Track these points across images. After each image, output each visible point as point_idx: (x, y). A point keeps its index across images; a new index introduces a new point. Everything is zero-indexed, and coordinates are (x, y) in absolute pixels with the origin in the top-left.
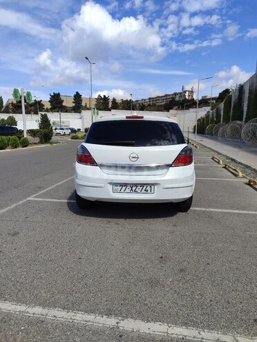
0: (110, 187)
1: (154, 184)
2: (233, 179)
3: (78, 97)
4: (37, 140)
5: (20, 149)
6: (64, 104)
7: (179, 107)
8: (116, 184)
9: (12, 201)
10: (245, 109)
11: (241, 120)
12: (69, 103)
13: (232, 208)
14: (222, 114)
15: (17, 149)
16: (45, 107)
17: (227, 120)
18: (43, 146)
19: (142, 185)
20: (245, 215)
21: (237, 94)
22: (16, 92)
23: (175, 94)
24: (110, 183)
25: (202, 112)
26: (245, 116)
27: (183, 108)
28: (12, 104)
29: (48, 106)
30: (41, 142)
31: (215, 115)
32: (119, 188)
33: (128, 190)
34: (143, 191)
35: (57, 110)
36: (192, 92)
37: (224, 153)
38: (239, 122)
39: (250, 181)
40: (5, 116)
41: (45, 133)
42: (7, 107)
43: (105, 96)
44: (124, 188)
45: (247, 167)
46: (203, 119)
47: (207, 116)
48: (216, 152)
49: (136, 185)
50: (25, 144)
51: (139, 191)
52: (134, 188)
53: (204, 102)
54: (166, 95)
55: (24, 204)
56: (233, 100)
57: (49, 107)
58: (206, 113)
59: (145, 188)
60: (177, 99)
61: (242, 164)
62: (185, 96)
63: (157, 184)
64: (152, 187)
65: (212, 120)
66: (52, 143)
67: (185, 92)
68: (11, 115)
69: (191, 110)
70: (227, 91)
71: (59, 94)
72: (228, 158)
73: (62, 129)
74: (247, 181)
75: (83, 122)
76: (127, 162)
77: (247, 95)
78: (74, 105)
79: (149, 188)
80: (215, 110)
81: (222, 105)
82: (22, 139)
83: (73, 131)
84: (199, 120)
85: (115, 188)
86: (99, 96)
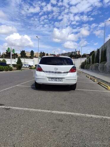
0: (48, 79)
1: (63, 78)
2: (93, 82)
3: (32, 52)
4: (16, 68)
5: (9, 71)
6: (26, 55)
7: (74, 58)
9: (11, 86)
10: (100, 58)
11: (99, 63)
12: (28, 55)
13: (91, 89)
14: (91, 60)
15: (8, 71)
16: (18, 56)
17: (93, 63)
18: (18, 71)
20: (95, 91)
21: (97, 52)
22: (9, 49)
23: (73, 52)
24: (48, 78)
25: (83, 60)
26: (100, 61)
27: (75, 58)
28: (4, 54)
29: (20, 55)
30: (17, 69)
31: (88, 61)
33: (54, 80)
34: (59, 81)
35: (23, 57)
36: (79, 52)
37: (91, 74)
38: (97, 63)
39: (99, 83)
40: (1, 59)
41: (19, 66)
42: (2, 55)
43: (43, 52)
44: (52, 79)
45: (99, 79)
46: (84, 62)
47: (85, 61)
48: (88, 74)
49: (57, 78)
50: (11, 69)
52: (56, 80)
53: (84, 56)
54: (69, 53)
55: (15, 87)
56: (95, 55)
57: (20, 56)
58: (85, 60)
59: (60, 79)
60: (73, 54)
61: (97, 78)
62: (76, 53)
65: (87, 63)
66: (21, 70)
67: (76, 52)
68: (4, 59)
69: (79, 59)
70: (93, 52)
71: (24, 51)
72: (92, 76)
73: (25, 65)
74: (98, 83)
75: (34, 63)
77: (100, 53)
78: (30, 55)
80: (88, 59)
81: (91, 57)
82: (10, 67)
83: (30, 66)
84: (82, 63)
86: (41, 52)
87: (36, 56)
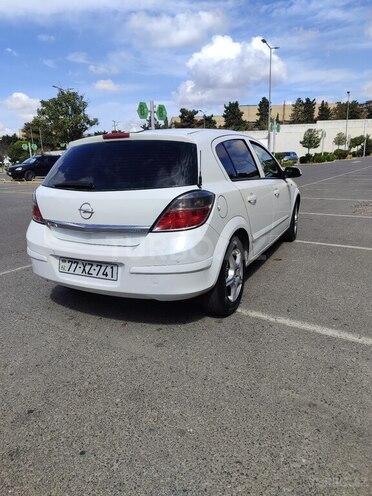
0: (55, 263)
3: (264, 106)
6: (244, 118)
8: (63, 259)
12: (251, 115)
16: (217, 124)
19: (100, 264)
29: (221, 122)
32: (67, 265)
33: (79, 271)
34: (100, 275)
35: (233, 127)
43: (308, 100)
44: (74, 266)
49: (91, 263)
51: (94, 273)
52: (87, 268)
57: (223, 123)
59: (103, 268)
63: (122, 264)
64: (115, 268)
71: (236, 104)
76: (76, 219)
78: (258, 118)
79: (109, 270)
85: (62, 264)
86: (299, 100)
87: (280, 119)
